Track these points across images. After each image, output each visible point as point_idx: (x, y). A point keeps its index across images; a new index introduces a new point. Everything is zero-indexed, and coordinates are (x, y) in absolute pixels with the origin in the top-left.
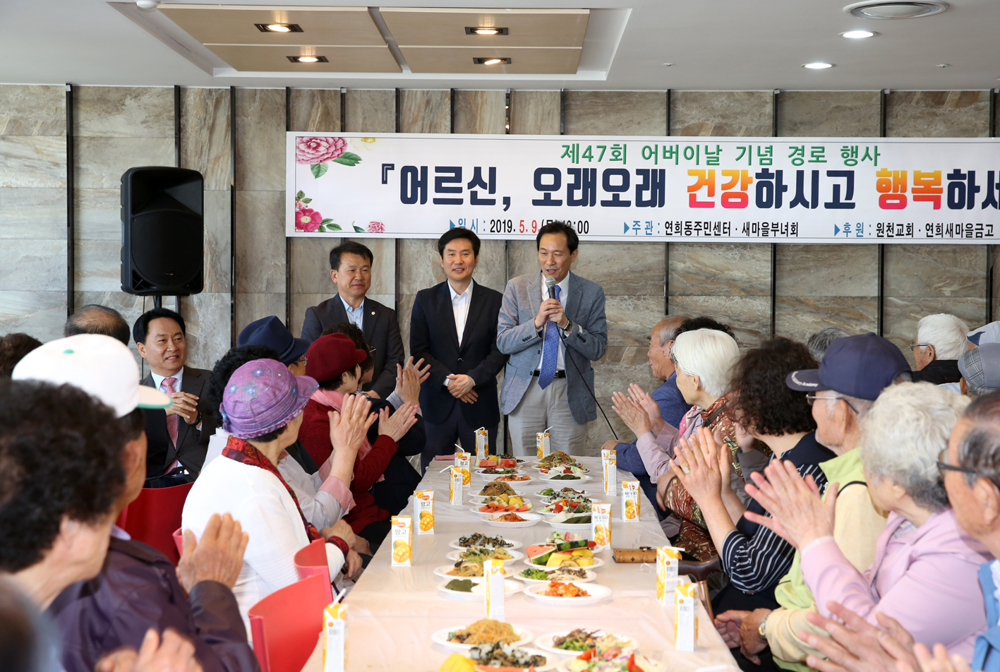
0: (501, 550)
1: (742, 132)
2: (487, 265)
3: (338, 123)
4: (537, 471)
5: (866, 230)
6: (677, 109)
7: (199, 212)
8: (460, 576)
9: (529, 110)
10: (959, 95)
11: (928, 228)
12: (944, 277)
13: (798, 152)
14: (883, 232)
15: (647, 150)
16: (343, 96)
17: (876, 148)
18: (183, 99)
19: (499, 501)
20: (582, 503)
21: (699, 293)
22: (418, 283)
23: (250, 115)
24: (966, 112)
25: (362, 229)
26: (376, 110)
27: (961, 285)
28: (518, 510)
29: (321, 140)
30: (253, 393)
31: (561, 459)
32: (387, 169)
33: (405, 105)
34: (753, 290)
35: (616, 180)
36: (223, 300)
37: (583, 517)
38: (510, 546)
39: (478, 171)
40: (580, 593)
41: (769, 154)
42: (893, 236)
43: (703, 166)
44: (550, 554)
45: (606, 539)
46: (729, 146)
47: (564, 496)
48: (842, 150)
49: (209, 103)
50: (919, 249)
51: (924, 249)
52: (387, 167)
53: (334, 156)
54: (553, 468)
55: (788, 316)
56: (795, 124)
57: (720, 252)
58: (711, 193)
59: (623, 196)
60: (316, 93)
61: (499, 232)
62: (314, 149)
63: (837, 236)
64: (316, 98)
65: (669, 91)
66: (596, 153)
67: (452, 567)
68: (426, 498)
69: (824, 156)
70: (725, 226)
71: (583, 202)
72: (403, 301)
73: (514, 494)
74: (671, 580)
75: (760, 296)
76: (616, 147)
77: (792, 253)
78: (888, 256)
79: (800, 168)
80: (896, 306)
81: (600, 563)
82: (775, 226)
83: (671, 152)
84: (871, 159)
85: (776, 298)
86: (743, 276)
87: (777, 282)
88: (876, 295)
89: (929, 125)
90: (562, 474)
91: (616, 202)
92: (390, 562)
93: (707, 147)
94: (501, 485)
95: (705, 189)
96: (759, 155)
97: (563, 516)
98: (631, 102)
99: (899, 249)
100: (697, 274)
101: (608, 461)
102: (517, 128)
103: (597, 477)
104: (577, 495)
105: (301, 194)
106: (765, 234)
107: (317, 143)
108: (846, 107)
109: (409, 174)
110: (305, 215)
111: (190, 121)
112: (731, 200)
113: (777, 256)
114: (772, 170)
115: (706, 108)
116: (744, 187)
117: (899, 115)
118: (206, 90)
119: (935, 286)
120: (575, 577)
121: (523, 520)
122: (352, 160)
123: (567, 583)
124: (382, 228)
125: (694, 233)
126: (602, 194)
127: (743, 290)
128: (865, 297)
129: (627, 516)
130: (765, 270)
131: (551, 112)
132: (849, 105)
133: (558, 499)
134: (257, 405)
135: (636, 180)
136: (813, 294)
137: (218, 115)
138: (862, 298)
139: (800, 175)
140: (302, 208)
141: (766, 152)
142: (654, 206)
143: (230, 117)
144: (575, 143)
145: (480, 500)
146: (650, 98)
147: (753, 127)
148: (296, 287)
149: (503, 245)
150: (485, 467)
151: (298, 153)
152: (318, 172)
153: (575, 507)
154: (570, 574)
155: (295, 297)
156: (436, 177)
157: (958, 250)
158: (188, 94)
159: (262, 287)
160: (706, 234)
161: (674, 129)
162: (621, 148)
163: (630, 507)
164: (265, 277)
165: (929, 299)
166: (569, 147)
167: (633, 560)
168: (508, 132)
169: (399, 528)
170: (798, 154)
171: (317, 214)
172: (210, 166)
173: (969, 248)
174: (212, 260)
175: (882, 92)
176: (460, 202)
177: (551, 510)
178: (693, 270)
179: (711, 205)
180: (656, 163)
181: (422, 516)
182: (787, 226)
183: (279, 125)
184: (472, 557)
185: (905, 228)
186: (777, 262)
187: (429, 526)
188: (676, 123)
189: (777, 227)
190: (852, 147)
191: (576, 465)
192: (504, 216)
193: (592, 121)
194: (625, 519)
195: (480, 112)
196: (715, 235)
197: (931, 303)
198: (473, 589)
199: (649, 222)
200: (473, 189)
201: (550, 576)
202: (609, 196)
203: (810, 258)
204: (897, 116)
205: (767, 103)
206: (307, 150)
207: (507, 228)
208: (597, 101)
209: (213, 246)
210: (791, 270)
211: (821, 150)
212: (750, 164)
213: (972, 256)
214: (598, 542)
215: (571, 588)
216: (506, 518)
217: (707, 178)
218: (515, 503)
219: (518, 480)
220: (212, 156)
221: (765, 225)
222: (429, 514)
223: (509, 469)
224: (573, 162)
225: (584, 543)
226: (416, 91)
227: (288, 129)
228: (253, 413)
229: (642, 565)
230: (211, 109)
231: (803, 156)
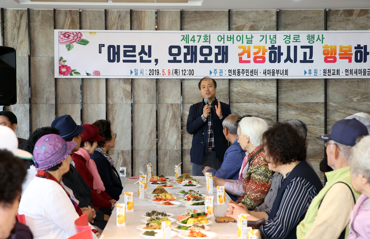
0: (165, 217)
1: (262, 28)
2: (148, 90)
3: (78, 25)
4: (175, 183)
5: (319, 72)
6: (233, 18)
7: (14, 67)
8: (149, 229)
9: (166, 19)
10: (360, 11)
11: (346, 71)
12: (354, 93)
13: (288, 37)
14: (326, 73)
15: (220, 37)
16: (80, 13)
17: (323, 35)
18: (5, 15)
19: (161, 196)
20: (199, 196)
21: (244, 102)
22: (116, 99)
23: (37, 22)
24: (363, 19)
25: (90, 74)
26: (96, 20)
27: (361, 97)
28: (170, 200)
29: (70, 33)
30: (45, 149)
31: (186, 177)
32: (101, 47)
33: (109, 17)
34: (268, 100)
35: (206, 51)
36: (25, 107)
37: (200, 203)
38: (169, 216)
39: (143, 47)
40: (204, 236)
41: (274, 38)
42: (330, 75)
43: (245, 44)
44: (188, 219)
45: (212, 212)
46: (257, 35)
47: (190, 193)
48: (307, 36)
49: (18, 16)
50: (342, 81)
51: (344, 81)
52: (101, 46)
53: (76, 40)
54: (184, 181)
55: (284, 112)
56: (286, 25)
57: (253, 83)
58: (249, 56)
59: (209, 58)
60: (68, 11)
61: (153, 75)
62: (67, 37)
63: (305, 75)
64: (68, 14)
65: (229, 10)
66: (197, 38)
67: (145, 226)
68: (130, 195)
69: (299, 39)
70: (255, 71)
71: (191, 61)
72: (109, 107)
73: (167, 193)
74: (244, 228)
75: (271, 103)
76: (206, 36)
77: (285, 83)
78: (328, 84)
79: (289, 45)
80: (332, 106)
81: (210, 222)
82: (278, 71)
83: (231, 38)
84: (320, 41)
85: (279, 103)
86: (264, 94)
87: (279, 96)
88: (323, 101)
89: (346, 25)
90: (188, 184)
91: (206, 61)
92: (116, 224)
93: (247, 36)
94: (161, 189)
95: (246, 55)
96: (270, 39)
97: (191, 202)
98: (212, 16)
99: (334, 81)
100: (243, 93)
101: (209, 178)
102: (161, 28)
103: (203, 185)
104: (196, 193)
105: (61, 58)
106: (273, 75)
107: (68, 35)
108: (309, 17)
109: (112, 49)
110: (63, 68)
111: (8, 25)
112: (258, 59)
113: (279, 85)
114: (276, 46)
115: (246, 18)
116: (264, 54)
117: (333, 20)
118: (16, 10)
119: (349, 97)
120: (200, 228)
121: (173, 204)
122: (85, 42)
123: (197, 231)
124: (99, 74)
125: (241, 74)
126: (200, 58)
127: (264, 100)
128: (318, 103)
129: (219, 202)
130: (273, 91)
131: (176, 20)
132: (310, 16)
133: (188, 195)
134: (47, 154)
135: (215, 51)
136: (295, 102)
137: (21, 22)
138: (317, 103)
139: (289, 48)
140: (62, 64)
141: (273, 37)
142: (223, 62)
143: (27, 23)
144: (187, 34)
145: (152, 196)
146: (221, 13)
147: (267, 26)
148: (60, 101)
149: (155, 81)
150: (152, 181)
151: (60, 39)
152: (69, 48)
153: (196, 198)
154: (198, 227)
155: (59, 106)
156: (124, 50)
157: (360, 81)
158: (7, 12)
159: (44, 101)
160: (247, 75)
161: (232, 28)
162: (208, 36)
163: (221, 198)
164: (45, 97)
165: (347, 103)
166: (184, 36)
167: (224, 221)
168: (156, 30)
169: (120, 209)
170: (288, 39)
171: (69, 67)
172: (18, 45)
173: (365, 80)
174: (20, 89)
175: (325, 10)
176: (135, 61)
177: (185, 200)
178: (241, 91)
179: (249, 62)
180: (224, 43)
181: (128, 203)
182: (283, 71)
183: (50, 26)
184: (153, 221)
185: (336, 72)
186: (279, 88)
187: (131, 208)
188: (232, 25)
189: (279, 72)
190: (312, 35)
191: (193, 180)
192: (155, 68)
193: (195, 24)
194: (218, 203)
195: (144, 20)
196: (251, 75)
197: (348, 105)
198: (156, 235)
199: (221, 70)
200: (141, 56)
201: (189, 229)
202: (203, 58)
203: (294, 85)
204: (332, 21)
205: (273, 15)
206: (64, 38)
207: (157, 73)
208: (197, 15)
209: (20, 82)
210: (285, 91)
211: (298, 36)
212: (266, 43)
213: (366, 83)
214: (208, 213)
215: (199, 234)
216: (165, 204)
217: (247, 50)
218: (168, 197)
219: (168, 187)
220: (19, 41)
221: (273, 71)
222: (131, 203)
223: (163, 182)
224: (186, 43)
225: (203, 214)
226: (114, 11)
227: (55, 28)
228: (45, 158)
229: (229, 223)
230: (18, 19)
231: (290, 39)
